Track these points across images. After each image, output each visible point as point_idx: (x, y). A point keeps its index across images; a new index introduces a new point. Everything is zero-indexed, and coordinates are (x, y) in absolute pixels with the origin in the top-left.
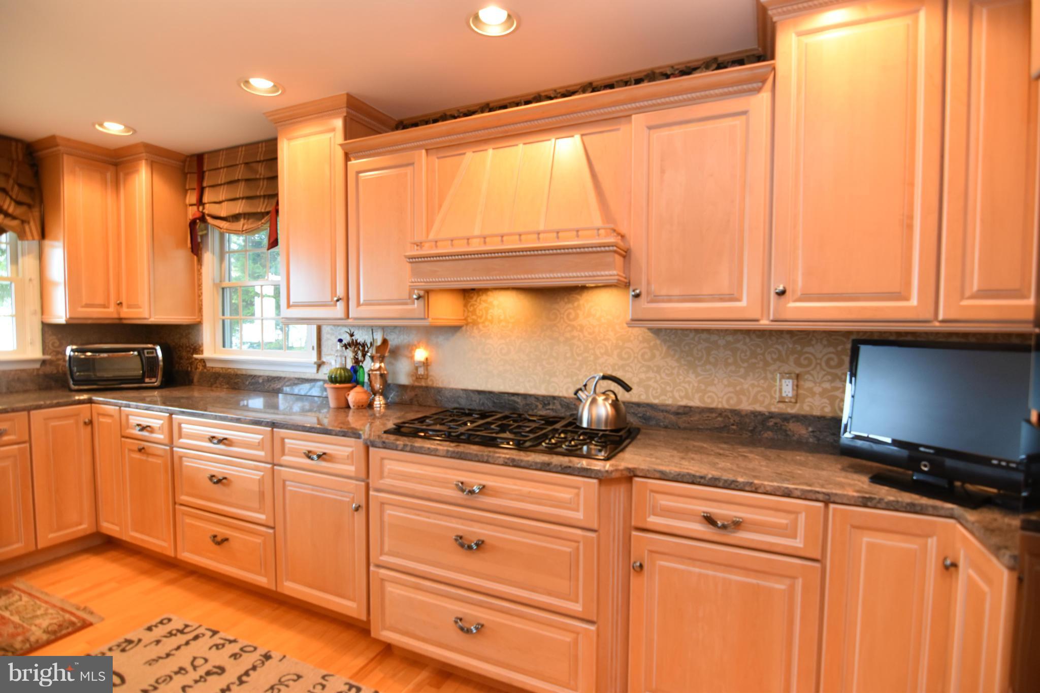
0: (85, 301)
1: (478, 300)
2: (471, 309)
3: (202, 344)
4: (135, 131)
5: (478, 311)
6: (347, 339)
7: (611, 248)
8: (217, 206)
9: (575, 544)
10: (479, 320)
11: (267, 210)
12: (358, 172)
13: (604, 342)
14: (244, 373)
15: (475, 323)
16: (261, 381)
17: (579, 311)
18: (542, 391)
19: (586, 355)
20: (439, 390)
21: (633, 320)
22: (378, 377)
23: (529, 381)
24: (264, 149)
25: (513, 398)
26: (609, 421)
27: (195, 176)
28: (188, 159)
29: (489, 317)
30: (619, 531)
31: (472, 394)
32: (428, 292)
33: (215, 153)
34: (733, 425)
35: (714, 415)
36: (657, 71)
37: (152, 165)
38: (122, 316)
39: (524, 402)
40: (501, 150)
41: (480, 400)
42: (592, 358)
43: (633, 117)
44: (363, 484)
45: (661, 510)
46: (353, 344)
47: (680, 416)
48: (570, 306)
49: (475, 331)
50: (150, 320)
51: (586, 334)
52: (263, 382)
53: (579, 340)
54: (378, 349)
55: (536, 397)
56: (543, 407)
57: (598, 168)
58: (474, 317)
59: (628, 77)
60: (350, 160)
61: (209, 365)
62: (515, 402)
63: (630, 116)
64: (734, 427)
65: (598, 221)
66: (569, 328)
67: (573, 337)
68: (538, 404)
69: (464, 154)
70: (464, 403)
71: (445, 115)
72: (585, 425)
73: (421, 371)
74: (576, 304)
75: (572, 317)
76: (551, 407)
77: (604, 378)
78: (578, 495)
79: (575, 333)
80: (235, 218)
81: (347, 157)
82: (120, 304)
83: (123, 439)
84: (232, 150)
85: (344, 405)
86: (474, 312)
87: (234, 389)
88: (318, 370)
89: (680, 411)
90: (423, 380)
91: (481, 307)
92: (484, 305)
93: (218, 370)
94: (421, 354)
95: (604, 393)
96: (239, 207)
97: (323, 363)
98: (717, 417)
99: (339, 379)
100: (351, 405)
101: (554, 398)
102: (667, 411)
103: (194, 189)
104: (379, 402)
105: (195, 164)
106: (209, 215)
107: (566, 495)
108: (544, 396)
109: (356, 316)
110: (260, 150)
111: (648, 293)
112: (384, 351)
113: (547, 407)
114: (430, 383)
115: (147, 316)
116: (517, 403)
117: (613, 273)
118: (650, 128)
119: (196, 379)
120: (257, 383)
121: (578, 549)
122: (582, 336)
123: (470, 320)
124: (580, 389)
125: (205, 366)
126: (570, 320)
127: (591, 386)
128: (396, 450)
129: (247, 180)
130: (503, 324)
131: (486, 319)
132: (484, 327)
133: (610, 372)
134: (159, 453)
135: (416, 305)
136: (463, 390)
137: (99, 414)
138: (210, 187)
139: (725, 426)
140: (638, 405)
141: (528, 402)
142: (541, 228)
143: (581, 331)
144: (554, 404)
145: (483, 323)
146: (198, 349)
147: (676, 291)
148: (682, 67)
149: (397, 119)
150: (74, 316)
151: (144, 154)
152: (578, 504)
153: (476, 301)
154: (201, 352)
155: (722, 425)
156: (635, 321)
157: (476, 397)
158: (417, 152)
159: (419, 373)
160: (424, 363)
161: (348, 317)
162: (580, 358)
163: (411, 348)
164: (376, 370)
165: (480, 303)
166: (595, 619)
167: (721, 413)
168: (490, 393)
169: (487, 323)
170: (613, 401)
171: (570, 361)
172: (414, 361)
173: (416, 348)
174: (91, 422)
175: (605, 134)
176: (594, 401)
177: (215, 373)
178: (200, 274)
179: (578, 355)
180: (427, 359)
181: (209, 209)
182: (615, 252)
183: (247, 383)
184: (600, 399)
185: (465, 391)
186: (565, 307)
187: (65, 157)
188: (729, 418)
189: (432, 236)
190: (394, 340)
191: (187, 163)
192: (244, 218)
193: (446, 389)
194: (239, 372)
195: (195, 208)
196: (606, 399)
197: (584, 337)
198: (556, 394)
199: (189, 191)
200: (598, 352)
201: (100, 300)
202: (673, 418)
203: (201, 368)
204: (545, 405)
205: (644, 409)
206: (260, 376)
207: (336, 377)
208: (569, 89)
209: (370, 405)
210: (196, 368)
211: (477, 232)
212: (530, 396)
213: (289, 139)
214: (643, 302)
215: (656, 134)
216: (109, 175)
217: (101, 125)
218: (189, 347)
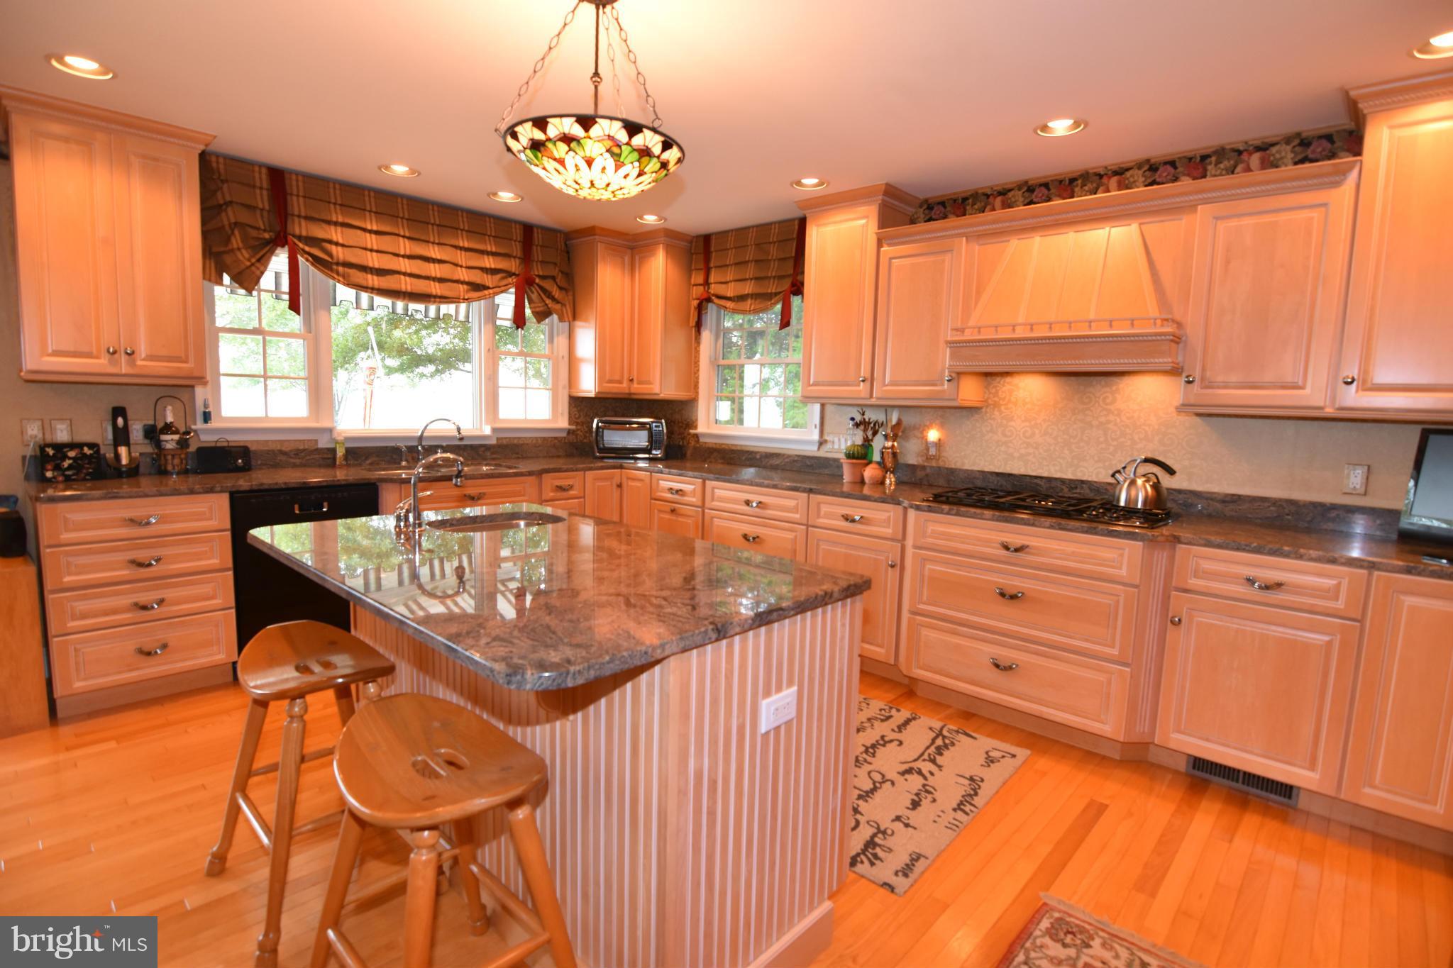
0: (607, 377)
1: (1002, 382)
2: (994, 391)
3: (697, 420)
4: (666, 220)
5: (1000, 393)
6: (858, 418)
7: (1168, 337)
8: (724, 286)
9: (1115, 598)
10: (1001, 402)
11: (778, 290)
12: (891, 259)
13: (1143, 427)
14: (739, 448)
15: (996, 405)
16: (758, 457)
17: (1117, 396)
18: (1069, 475)
19: (1122, 440)
20: (952, 471)
21: (1183, 405)
22: (890, 455)
23: (1054, 465)
24: (777, 231)
25: (1035, 481)
26: (1148, 501)
27: (701, 257)
28: (695, 240)
29: (1013, 399)
30: (1159, 591)
31: (989, 476)
32: (959, 374)
33: (723, 234)
34: (1288, 515)
35: (1266, 504)
36: (1228, 147)
37: (669, 249)
38: (632, 391)
39: (1048, 485)
40: (1049, 238)
41: (998, 481)
42: (1129, 443)
43: (1199, 207)
44: (900, 545)
45: (1203, 572)
46: (862, 424)
47: (1227, 504)
48: (1107, 389)
49: (996, 413)
50: (662, 395)
51: (1124, 418)
52: (761, 458)
53: (1116, 424)
54: (894, 428)
55: (1063, 481)
56: (1069, 491)
57: (1155, 256)
58: (996, 399)
59: (1193, 153)
60: (882, 247)
61: (702, 440)
62: (1037, 484)
63: (1196, 206)
64: (1289, 517)
65: (1153, 310)
66: (1105, 413)
67: (1109, 422)
68: (1064, 487)
69: (1009, 241)
70: (979, 483)
71: (977, 193)
72: (1122, 503)
73: (933, 451)
74: (1114, 388)
75: (1108, 401)
76: (1078, 491)
77: (1147, 460)
78: (1122, 555)
79: (1111, 417)
80: (741, 298)
81: (880, 244)
82: (632, 380)
83: (653, 501)
84: (742, 232)
85: (858, 480)
86: (996, 394)
87: (729, 464)
88: (819, 448)
89: (1227, 499)
90: (934, 461)
91: (1004, 389)
92: (1007, 387)
93: (710, 446)
94: (933, 435)
95: (1144, 476)
96: (748, 288)
97: (826, 441)
98: (1269, 507)
99: (856, 455)
100: (867, 480)
101: (1083, 482)
102: (1212, 499)
103: (701, 269)
104: (890, 480)
105: (701, 244)
106: (714, 295)
107: (1108, 554)
108: (1071, 480)
109: (880, 396)
110: (773, 231)
111: (1203, 379)
112: (898, 432)
113: (1075, 491)
114: (941, 464)
115: (657, 391)
116: (1040, 486)
117: (1165, 361)
118: (1217, 218)
119: (689, 453)
120: (755, 458)
121: (1118, 602)
122: (1118, 420)
123: (990, 402)
124: (1118, 472)
125: (698, 441)
126: (1107, 404)
127: (1131, 470)
128: (942, 513)
129: (756, 261)
130: (1029, 406)
131: (1009, 401)
132: (1007, 409)
133: (1150, 455)
134: (690, 513)
135: (946, 387)
136: (979, 471)
137: (628, 478)
138: (716, 267)
139: (1279, 516)
140: (1179, 491)
141: (1052, 485)
142: (1092, 316)
143: (1119, 415)
144: (1082, 488)
145: (1005, 405)
146: (692, 424)
147: (1234, 378)
148: (1258, 143)
149: (921, 198)
150: (601, 391)
151: (662, 239)
152: (1121, 564)
153: (999, 382)
154: (696, 428)
155: (1275, 515)
156: (1184, 408)
157: (995, 479)
158: (956, 240)
159: (930, 453)
160: (936, 444)
161: (871, 396)
162: (1115, 443)
163: (923, 428)
164: (888, 448)
165: (1004, 386)
166: (1130, 662)
167: (1275, 502)
168: (1010, 475)
169: (1010, 405)
170: (1154, 483)
171: (1103, 446)
172: (927, 442)
173: (929, 429)
174: (620, 486)
175: (1167, 223)
176: (1133, 483)
177: (709, 448)
178: (697, 352)
179: (1113, 440)
180: (940, 440)
181: (714, 289)
182: (1172, 341)
183: (744, 458)
184: (1140, 482)
185: (983, 472)
186: (1100, 389)
187: (599, 244)
188: (1284, 508)
189: (971, 323)
190: (909, 419)
191: (694, 244)
192: (752, 299)
193: (960, 470)
194: (733, 448)
195: (702, 288)
196: (1148, 481)
197: (1122, 421)
198: (1085, 478)
199: (694, 272)
200: (1136, 437)
201: (617, 377)
202: (1219, 506)
203: (693, 443)
204: (1071, 489)
205: (1185, 496)
206: (758, 452)
207: (853, 453)
208: (1122, 166)
209: (882, 483)
210: (689, 443)
211: (1021, 320)
212: (1056, 479)
213: (818, 226)
214: (1195, 388)
215: (1222, 226)
216: (627, 259)
217: (641, 218)
218: (682, 423)
